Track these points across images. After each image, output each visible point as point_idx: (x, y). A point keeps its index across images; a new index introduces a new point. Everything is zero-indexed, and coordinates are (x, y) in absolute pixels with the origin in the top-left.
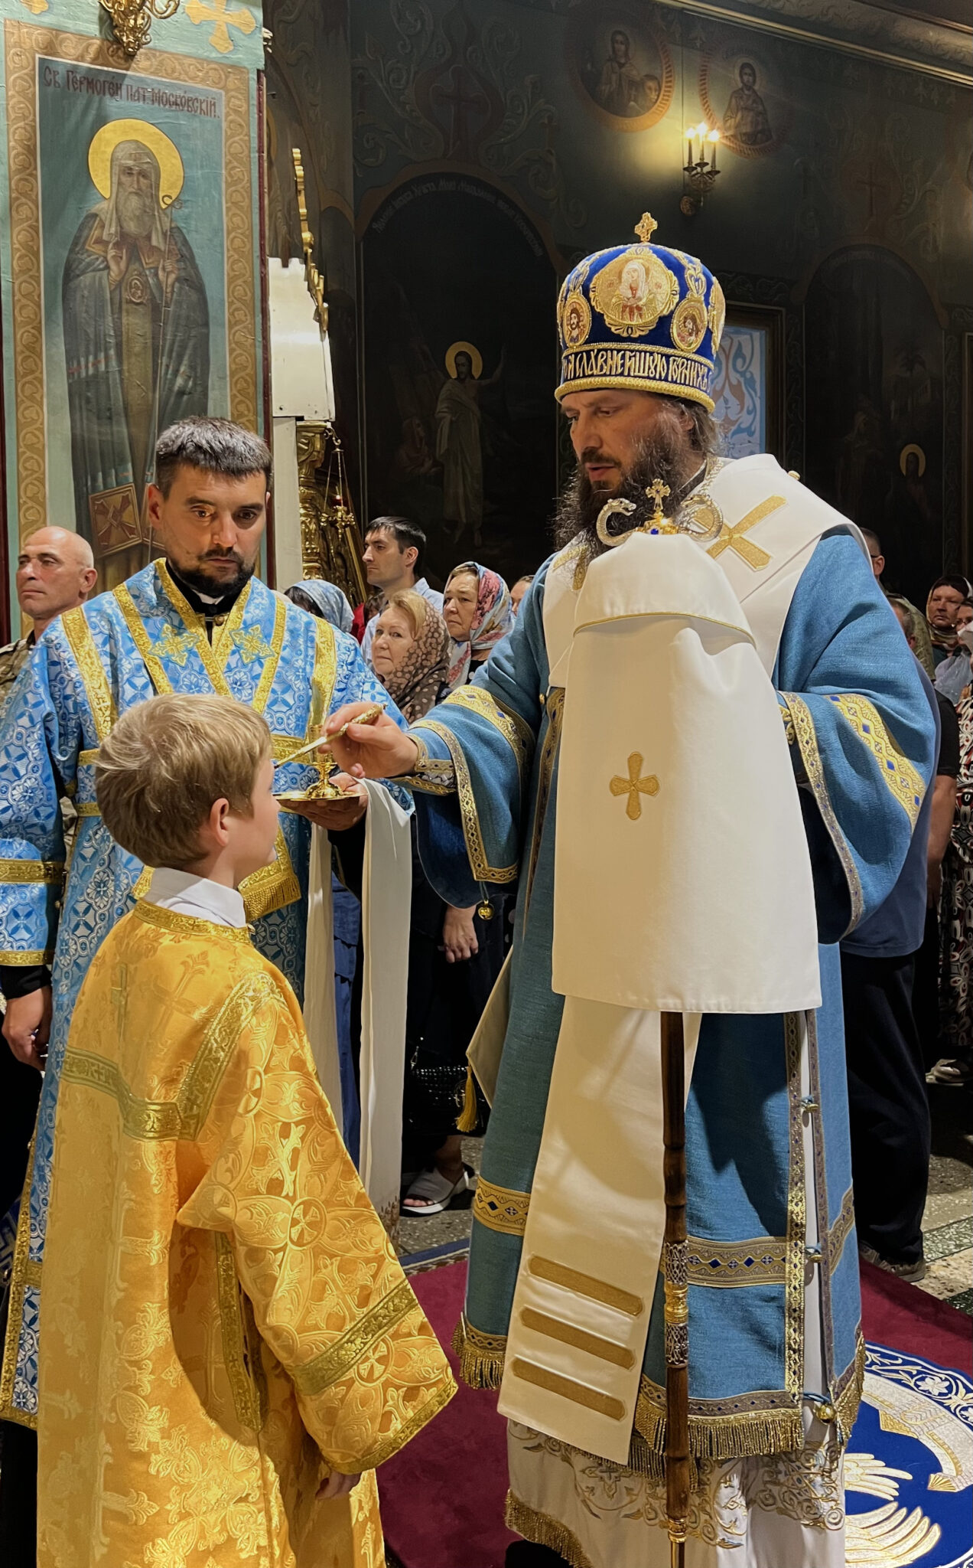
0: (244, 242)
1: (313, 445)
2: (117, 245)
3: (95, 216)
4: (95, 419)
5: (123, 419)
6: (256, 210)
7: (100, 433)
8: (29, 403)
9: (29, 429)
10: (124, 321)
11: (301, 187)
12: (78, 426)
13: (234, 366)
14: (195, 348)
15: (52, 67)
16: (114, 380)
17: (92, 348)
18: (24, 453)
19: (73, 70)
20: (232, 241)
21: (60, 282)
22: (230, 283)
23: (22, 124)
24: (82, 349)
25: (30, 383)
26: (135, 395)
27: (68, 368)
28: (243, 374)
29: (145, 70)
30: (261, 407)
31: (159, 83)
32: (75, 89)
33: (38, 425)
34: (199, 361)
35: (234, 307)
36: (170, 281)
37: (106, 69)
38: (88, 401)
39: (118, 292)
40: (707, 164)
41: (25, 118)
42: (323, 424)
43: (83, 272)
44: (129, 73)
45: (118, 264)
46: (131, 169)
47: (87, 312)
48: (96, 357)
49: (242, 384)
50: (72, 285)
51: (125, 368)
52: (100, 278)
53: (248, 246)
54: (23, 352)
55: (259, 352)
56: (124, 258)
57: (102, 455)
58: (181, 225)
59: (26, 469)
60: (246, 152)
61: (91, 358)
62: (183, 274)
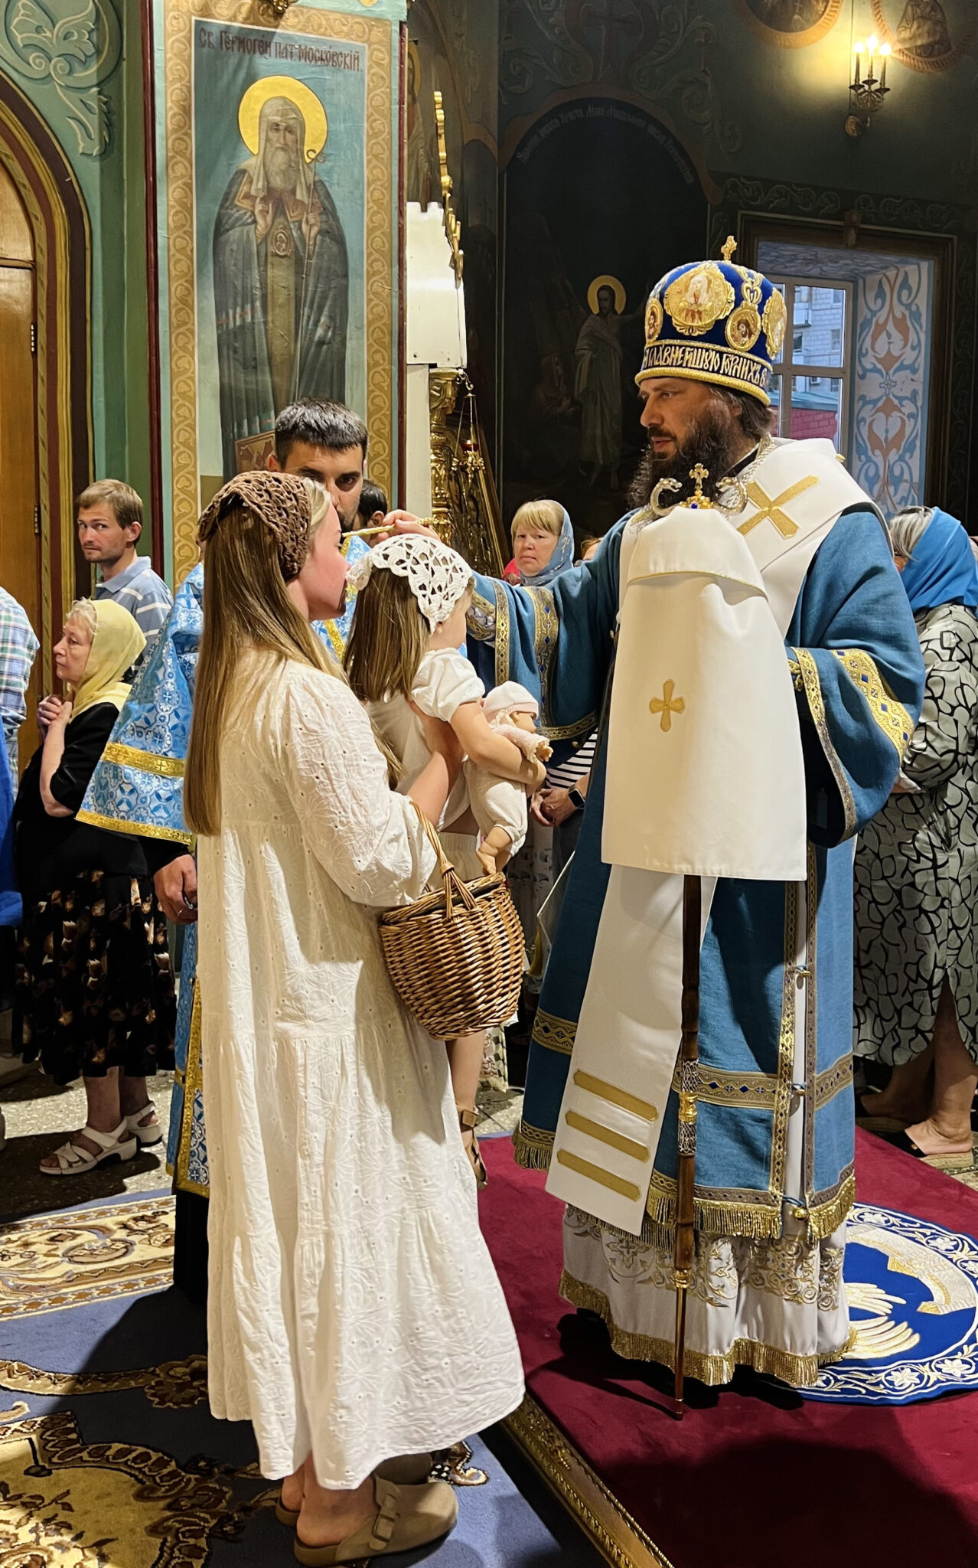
0: (383, 193)
1: (445, 392)
2: (264, 200)
3: (244, 171)
4: (241, 368)
5: (267, 369)
6: (396, 162)
7: (246, 382)
8: (181, 353)
9: (181, 378)
10: (270, 273)
11: (441, 131)
12: (226, 374)
13: (371, 317)
14: (335, 299)
15: (208, 29)
16: (260, 331)
17: (239, 301)
18: (177, 400)
19: (226, 30)
20: (372, 194)
21: (211, 237)
22: (369, 235)
23: (178, 85)
24: (231, 301)
25: (183, 334)
26: (278, 345)
27: (218, 319)
28: (379, 324)
29: (293, 27)
30: (395, 356)
31: (306, 39)
32: (228, 49)
33: (189, 374)
34: (338, 311)
35: (372, 258)
36: (313, 233)
37: (256, 28)
38: (235, 352)
39: (264, 245)
40: (876, 81)
41: (181, 78)
42: (455, 371)
43: (233, 227)
44: (278, 31)
45: (265, 218)
46: (277, 125)
47: (235, 265)
48: (243, 308)
49: (378, 334)
50: (223, 239)
51: (270, 318)
52: (248, 232)
53: (387, 198)
54: (176, 305)
55: (396, 301)
56: (270, 211)
57: (248, 404)
58: (325, 178)
59: (178, 415)
60: (387, 104)
61: (238, 310)
62: (325, 227)
